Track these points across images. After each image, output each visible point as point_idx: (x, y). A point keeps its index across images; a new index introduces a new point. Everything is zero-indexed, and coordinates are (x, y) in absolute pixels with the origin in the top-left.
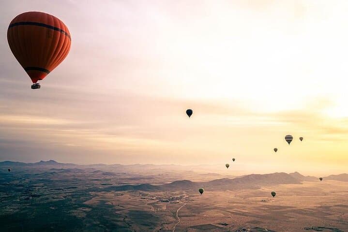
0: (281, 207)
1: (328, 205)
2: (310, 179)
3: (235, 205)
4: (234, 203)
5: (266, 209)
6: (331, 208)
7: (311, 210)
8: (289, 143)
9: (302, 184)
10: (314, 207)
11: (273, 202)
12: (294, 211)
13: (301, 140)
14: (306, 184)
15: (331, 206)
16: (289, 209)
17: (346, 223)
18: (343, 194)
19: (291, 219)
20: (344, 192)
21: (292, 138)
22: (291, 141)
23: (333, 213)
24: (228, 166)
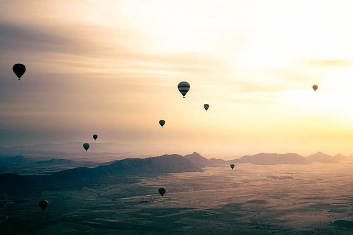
0: (171, 210)
1: (238, 201)
2: (214, 162)
3: (96, 211)
4: (95, 208)
5: (147, 214)
6: (243, 206)
7: (215, 212)
8: (184, 95)
9: (203, 171)
10: (220, 206)
11: (159, 202)
12: (190, 215)
13: (206, 109)
14: (209, 172)
15: (242, 204)
16: (183, 212)
17: (260, 227)
18: (260, 183)
19: (186, 228)
20: (260, 180)
21: (189, 86)
22: (187, 91)
23: (244, 213)
24: (86, 147)
